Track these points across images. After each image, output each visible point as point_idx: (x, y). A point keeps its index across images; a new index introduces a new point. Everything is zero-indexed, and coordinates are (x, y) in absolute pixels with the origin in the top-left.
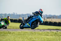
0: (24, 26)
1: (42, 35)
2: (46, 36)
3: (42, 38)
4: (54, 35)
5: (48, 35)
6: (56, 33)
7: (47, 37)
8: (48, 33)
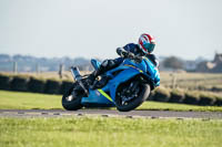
0: (84, 100)
1: (49, 130)
2: (63, 134)
3: (48, 142)
4: (94, 130)
5: (71, 130)
6: (99, 122)
7: (70, 136)
8: (71, 122)
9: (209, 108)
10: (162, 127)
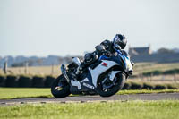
9: (126, 91)
10: (90, 109)
